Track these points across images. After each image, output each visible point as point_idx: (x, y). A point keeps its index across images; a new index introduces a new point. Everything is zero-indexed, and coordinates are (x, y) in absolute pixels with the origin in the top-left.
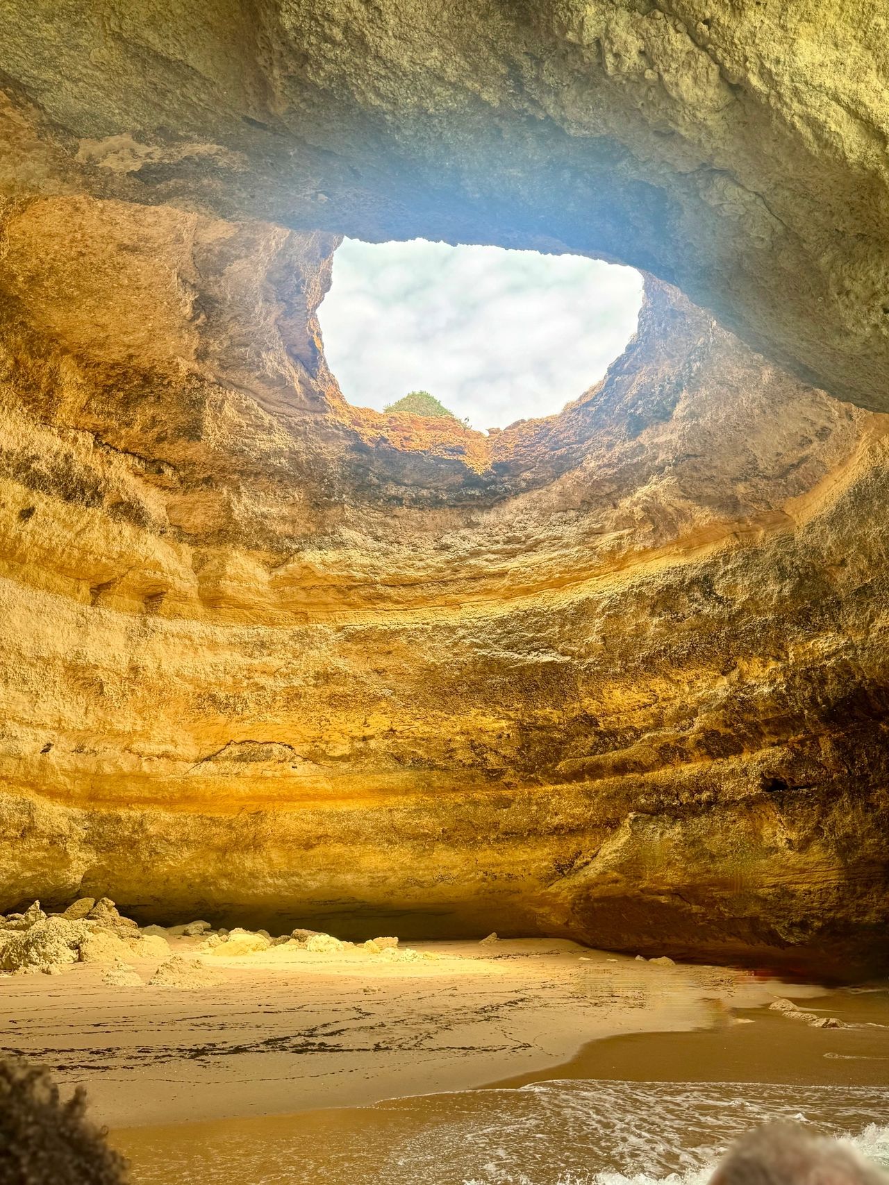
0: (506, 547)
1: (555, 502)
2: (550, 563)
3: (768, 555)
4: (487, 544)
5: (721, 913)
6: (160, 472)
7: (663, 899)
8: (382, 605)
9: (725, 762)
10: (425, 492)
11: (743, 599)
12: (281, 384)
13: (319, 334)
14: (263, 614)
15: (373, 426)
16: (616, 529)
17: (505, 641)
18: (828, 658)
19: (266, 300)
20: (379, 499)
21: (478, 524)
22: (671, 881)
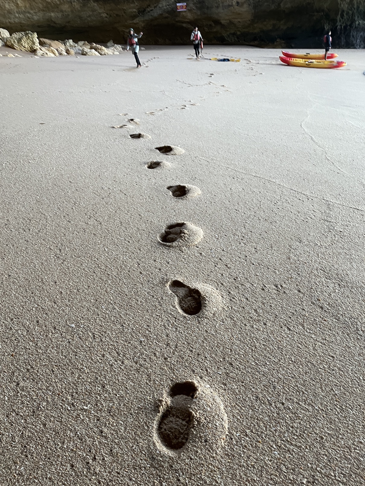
22: (189, 18)
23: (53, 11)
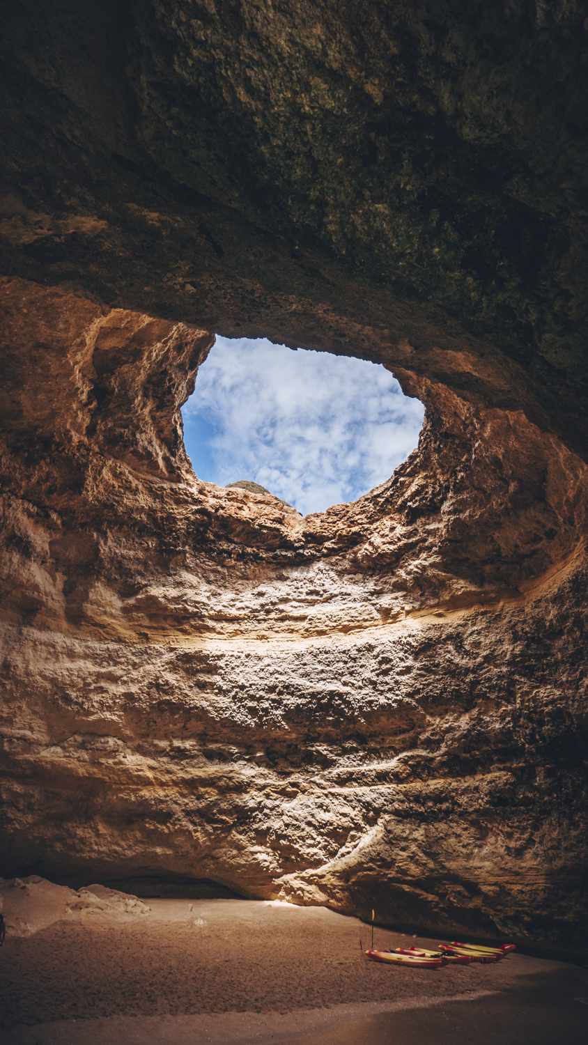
0: (309, 598)
1: (347, 566)
2: (341, 612)
3: (505, 621)
4: (293, 594)
5: (451, 903)
6: (48, 516)
7: (406, 888)
8: (207, 634)
9: (462, 780)
10: (249, 550)
11: (485, 653)
12: (147, 459)
13: (181, 425)
14: (113, 633)
15: (214, 497)
16: (392, 592)
17: (301, 671)
18: (546, 705)
19: (145, 395)
20: (214, 551)
21: (288, 578)
22: (413, 873)
23: (159, 845)
